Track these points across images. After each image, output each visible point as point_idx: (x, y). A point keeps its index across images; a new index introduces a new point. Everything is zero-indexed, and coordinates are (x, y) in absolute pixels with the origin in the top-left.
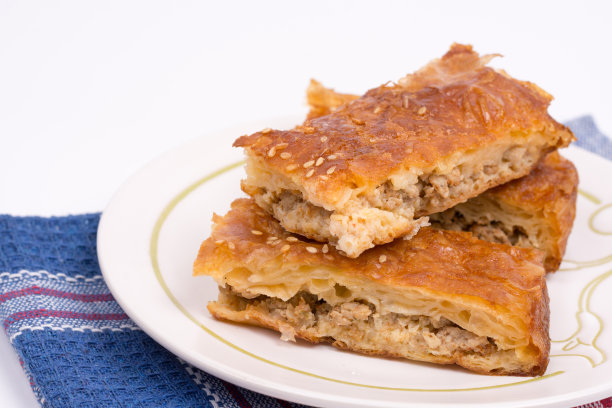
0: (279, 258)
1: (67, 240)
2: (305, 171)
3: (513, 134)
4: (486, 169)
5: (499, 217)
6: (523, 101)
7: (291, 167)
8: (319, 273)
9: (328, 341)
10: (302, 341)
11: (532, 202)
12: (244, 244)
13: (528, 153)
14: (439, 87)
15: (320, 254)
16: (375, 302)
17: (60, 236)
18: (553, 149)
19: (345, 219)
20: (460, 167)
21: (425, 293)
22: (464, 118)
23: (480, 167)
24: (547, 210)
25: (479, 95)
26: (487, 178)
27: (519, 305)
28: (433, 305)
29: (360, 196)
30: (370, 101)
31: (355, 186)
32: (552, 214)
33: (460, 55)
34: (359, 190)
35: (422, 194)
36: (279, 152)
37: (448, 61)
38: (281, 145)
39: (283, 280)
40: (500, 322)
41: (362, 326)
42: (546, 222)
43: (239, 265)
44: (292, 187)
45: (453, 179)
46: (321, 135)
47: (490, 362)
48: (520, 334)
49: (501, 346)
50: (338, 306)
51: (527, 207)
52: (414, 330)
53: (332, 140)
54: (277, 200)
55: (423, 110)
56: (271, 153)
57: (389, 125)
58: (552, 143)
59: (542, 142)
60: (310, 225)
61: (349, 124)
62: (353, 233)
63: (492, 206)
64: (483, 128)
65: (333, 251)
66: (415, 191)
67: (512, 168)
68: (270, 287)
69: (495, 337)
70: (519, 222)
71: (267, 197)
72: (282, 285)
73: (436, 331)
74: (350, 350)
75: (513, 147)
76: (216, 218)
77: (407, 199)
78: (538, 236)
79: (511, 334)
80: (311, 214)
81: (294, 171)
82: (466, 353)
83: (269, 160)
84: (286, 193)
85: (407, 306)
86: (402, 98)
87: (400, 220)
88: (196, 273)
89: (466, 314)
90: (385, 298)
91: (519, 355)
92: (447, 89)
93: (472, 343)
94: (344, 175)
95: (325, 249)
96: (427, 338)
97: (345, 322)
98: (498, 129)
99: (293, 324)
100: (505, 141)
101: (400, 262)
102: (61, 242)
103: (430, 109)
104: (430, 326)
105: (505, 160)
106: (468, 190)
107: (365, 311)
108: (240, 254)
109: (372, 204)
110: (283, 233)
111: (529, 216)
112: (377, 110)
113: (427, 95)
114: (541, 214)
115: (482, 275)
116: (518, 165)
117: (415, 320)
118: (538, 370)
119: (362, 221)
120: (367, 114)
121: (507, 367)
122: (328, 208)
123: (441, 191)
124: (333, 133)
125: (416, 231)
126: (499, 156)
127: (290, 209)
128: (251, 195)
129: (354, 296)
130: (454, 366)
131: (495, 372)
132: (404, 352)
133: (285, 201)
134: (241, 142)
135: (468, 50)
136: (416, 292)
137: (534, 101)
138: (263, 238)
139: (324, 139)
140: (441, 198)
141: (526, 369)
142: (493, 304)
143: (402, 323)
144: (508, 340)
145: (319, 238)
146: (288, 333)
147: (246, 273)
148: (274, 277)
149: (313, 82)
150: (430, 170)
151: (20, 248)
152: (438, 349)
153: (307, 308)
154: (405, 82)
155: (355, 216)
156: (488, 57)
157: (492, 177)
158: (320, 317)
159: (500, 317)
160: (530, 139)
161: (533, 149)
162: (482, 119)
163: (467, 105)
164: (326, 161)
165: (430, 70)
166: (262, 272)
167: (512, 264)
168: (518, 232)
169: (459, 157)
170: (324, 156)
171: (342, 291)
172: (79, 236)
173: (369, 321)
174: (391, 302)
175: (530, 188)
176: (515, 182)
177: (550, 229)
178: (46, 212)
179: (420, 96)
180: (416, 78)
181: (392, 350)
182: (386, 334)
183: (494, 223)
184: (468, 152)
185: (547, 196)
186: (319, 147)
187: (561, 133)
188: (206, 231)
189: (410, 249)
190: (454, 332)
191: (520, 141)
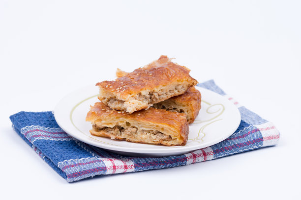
0: (110, 115)
1: (43, 118)
2: (117, 91)
3: (178, 81)
4: (170, 91)
5: (175, 107)
6: (181, 72)
7: (113, 90)
8: (121, 119)
9: (124, 140)
10: (117, 140)
11: (185, 101)
12: (100, 112)
13: (183, 87)
14: (156, 68)
15: (121, 114)
16: (137, 127)
17: (41, 117)
18: (192, 86)
19: (128, 103)
20: (162, 90)
21: (151, 123)
22: (163, 76)
23: (168, 91)
24: (189, 103)
25: (168, 70)
26: (170, 94)
27: (177, 126)
28: (153, 127)
29: (132, 97)
30: (135, 72)
31: (131, 94)
32: (191, 105)
33: (163, 58)
34: (132, 95)
35: (151, 98)
36: (109, 86)
37: (160, 61)
38: (110, 84)
39: (111, 122)
40: (172, 130)
41: (134, 134)
42: (189, 107)
43: (98, 118)
44: (113, 96)
45: (160, 93)
46: (121, 81)
47: (170, 143)
48: (178, 133)
49: (173, 138)
50: (127, 129)
51: (184, 103)
52: (149, 134)
53: (124, 83)
54: (109, 101)
55: (151, 74)
56: (107, 87)
57: (141, 78)
58: (191, 84)
59: (188, 84)
60: (119, 106)
61: (129, 79)
62: (130, 106)
63: (173, 104)
64: (169, 79)
65: (125, 113)
66: (148, 96)
67: (178, 91)
68: (107, 124)
69: (171, 135)
70: (181, 108)
71: (106, 100)
72: (111, 124)
73: (155, 135)
74: (131, 142)
75: (179, 85)
76: (91, 106)
77: (146, 98)
78: (187, 112)
79: (175, 134)
80: (119, 103)
81: (114, 91)
82: (163, 140)
83: (106, 88)
84: (111, 98)
85: (146, 128)
86: (145, 71)
87: (144, 104)
88: (86, 120)
89: (163, 129)
90: (140, 125)
91: (178, 140)
92: (159, 68)
93: (165, 137)
94: (128, 91)
95: (123, 112)
96: (152, 136)
97: (129, 133)
98: (173, 79)
99: (114, 135)
100: (175, 83)
101: (144, 116)
102: (41, 119)
103: (153, 74)
104: (153, 133)
105: (176, 89)
106: (165, 97)
107: (134, 130)
108: (98, 115)
109: (136, 99)
110: (111, 109)
111: (184, 106)
112: (137, 75)
113: (152, 70)
114: (188, 105)
115: (167, 119)
116: (180, 91)
117: (149, 132)
118: (184, 144)
119: (133, 103)
120: (135, 76)
121: (175, 144)
122: (123, 100)
123: (156, 96)
124: (124, 81)
125: (149, 107)
126: (174, 88)
127: (112, 103)
128: (101, 100)
129: (131, 125)
130: (160, 144)
131: (171, 145)
132: (146, 141)
133: (111, 101)
134: (98, 84)
135: (166, 57)
136: (149, 123)
137: (185, 71)
138: (105, 111)
139: (122, 82)
140: (156, 99)
141: (180, 144)
142: (170, 125)
143: (145, 133)
144: (175, 136)
145: (121, 110)
146: (113, 137)
147: (100, 120)
148: (109, 121)
149: (118, 69)
150: (152, 90)
151: (30, 120)
152: (155, 139)
153: (118, 130)
154: (146, 67)
155: (131, 102)
156: (171, 59)
157: (172, 94)
158: (122, 133)
159: (172, 129)
160: (183, 83)
161: (185, 86)
162: (168, 76)
163: (164, 73)
164: (123, 88)
165: (154, 63)
166: (105, 119)
167: (176, 116)
168: (181, 111)
169: (161, 87)
170: (122, 87)
171: (128, 124)
172: (46, 117)
173: (136, 133)
174: (142, 127)
175: (185, 98)
176: (180, 96)
177: (191, 110)
178: (35, 111)
179: (150, 71)
180: (149, 65)
181: (143, 141)
182: (141, 136)
183: (174, 109)
184: (164, 86)
185: (190, 100)
186: (120, 84)
187: (193, 81)
188: (88, 109)
189: (147, 113)
190: (160, 134)
191: (180, 83)
